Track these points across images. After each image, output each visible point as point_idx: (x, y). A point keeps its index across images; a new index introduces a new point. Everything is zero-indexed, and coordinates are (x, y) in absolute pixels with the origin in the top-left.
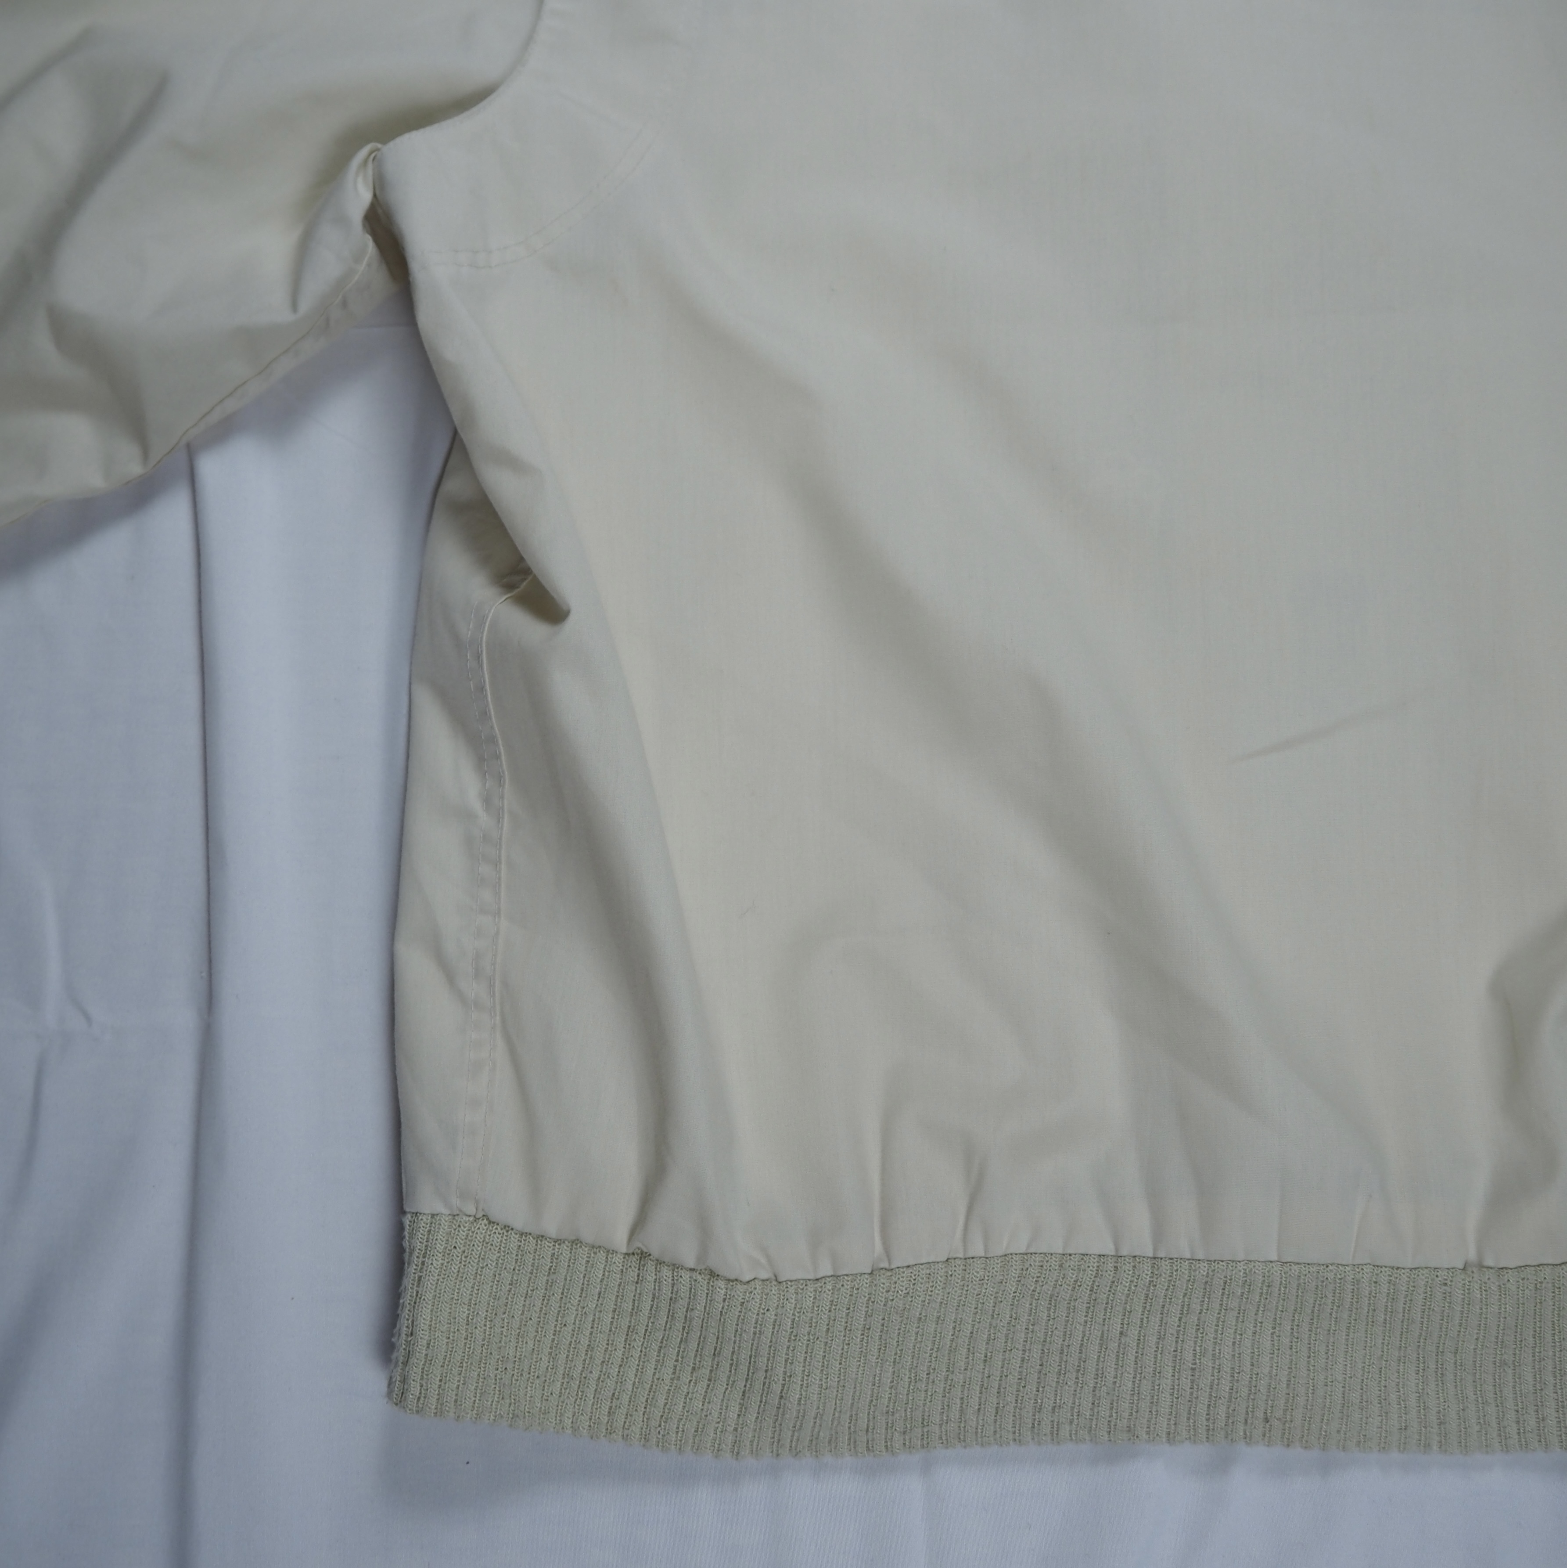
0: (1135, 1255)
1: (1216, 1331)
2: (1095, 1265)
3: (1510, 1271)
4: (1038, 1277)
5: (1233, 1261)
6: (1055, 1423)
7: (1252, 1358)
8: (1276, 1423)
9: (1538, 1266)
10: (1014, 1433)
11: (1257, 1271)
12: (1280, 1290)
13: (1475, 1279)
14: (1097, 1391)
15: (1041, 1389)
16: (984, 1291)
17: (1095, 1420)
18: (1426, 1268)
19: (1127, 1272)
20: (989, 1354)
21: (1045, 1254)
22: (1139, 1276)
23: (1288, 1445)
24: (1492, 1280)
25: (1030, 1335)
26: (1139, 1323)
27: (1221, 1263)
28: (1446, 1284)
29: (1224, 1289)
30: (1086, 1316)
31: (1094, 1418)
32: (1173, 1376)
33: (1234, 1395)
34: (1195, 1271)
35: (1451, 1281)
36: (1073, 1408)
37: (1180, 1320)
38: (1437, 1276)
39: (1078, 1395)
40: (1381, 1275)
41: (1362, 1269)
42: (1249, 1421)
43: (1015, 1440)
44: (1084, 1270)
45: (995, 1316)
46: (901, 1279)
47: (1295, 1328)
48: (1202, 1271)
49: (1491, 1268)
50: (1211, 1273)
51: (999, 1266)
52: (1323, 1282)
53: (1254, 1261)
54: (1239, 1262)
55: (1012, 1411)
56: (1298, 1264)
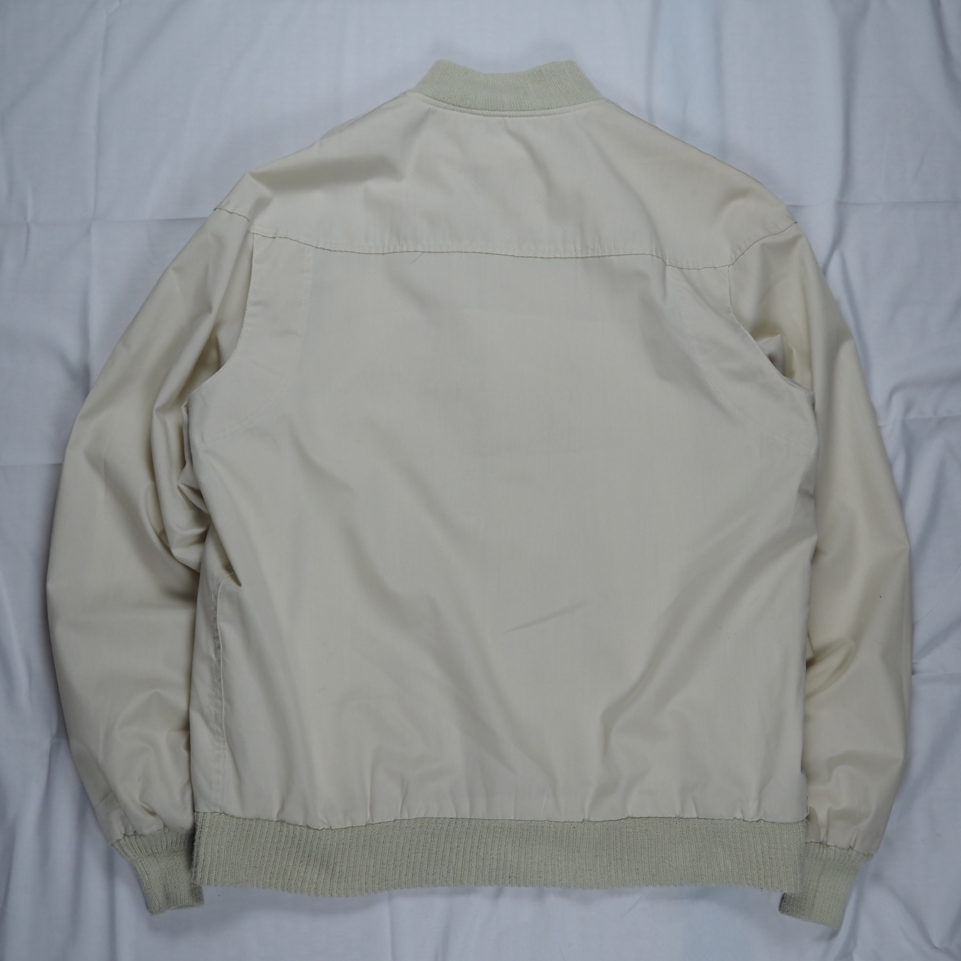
0: (463, 818)
1: (492, 845)
2: (448, 822)
3: (598, 823)
4: (427, 826)
5: (497, 820)
6: (434, 879)
7: (504, 855)
8: (513, 878)
9: (609, 821)
10: (419, 883)
11: (506, 823)
12: (514, 830)
13: (586, 826)
14: (449, 867)
15: (429, 867)
16: (407, 832)
17: (448, 878)
18: (568, 822)
19: (460, 824)
20: (409, 855)
21: (430, 818)
22: (464, 825)
23: (519, 886)
24: (592, 826)
25: (424, 847)
26: (464, 842)
27: (493, 820)
28: (574, 828)
29: (494, 830)
30: (445, 840)
31: (448, 877)
32: (476, 861)
33: (498, 868)
34: (484, 823)
35: (577, 827)
36: (440, 874)
37: (479, 841)
38: (572, 825)
39: (442, 869)
40: (551, 825)
41: (545, 822)
42: (504, 878)
43: (419, 886)
44: (444, 824)
45: (412, 841)
46: (377, 828)
47: (520, 844)
48: (486, 824)
49: (592, 821)
50: (489, 824)
51: (413, 822)
52: (530, 827)
53: (505, 820)
54: (500, 820)
55: (418, 875)
56: (521, 821)
